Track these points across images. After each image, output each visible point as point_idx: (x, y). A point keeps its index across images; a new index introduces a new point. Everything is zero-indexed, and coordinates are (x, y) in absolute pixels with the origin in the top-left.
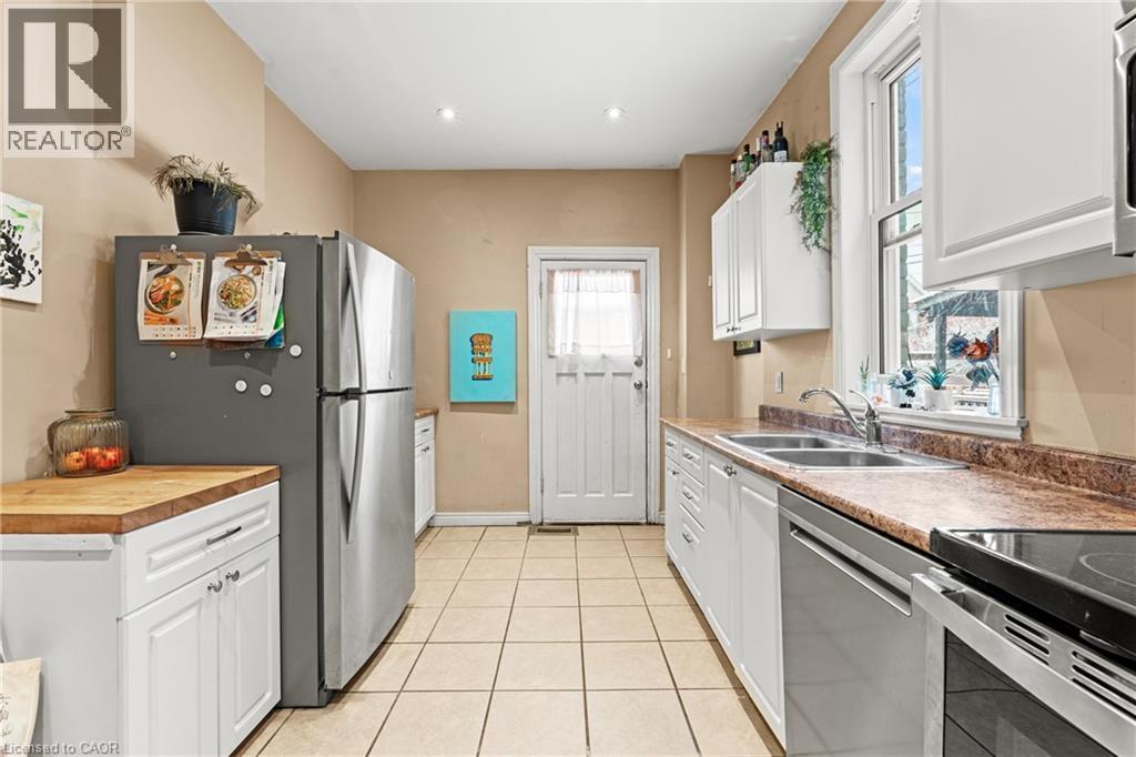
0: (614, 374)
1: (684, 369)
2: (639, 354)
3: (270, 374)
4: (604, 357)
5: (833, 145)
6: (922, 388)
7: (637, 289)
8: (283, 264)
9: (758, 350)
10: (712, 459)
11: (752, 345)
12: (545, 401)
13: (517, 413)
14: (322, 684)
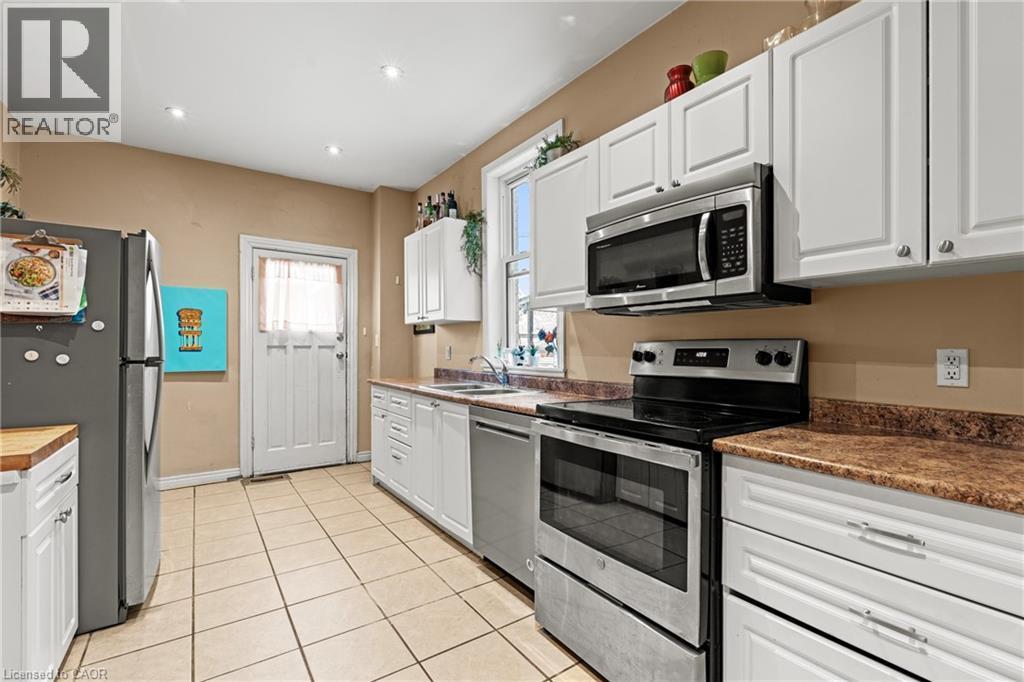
0: (320, 347)
1: (377, 343)
2: (341, 331)
3: (67, 345)
4: (311, 333)
5: (483, 214)
6: (527, 355)
7: (339, 280)
8: (85, 252)
9: (434, 332)
10: (418, 400)
11: (428, 328)
12: (255, 370)
13: (227, 381)
14: (122, 603)
